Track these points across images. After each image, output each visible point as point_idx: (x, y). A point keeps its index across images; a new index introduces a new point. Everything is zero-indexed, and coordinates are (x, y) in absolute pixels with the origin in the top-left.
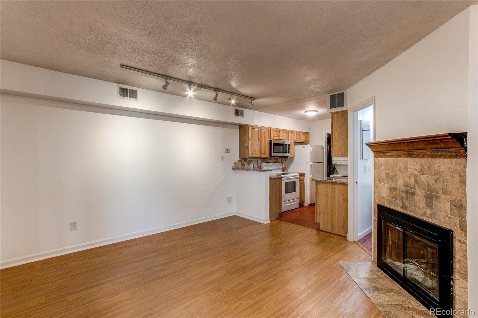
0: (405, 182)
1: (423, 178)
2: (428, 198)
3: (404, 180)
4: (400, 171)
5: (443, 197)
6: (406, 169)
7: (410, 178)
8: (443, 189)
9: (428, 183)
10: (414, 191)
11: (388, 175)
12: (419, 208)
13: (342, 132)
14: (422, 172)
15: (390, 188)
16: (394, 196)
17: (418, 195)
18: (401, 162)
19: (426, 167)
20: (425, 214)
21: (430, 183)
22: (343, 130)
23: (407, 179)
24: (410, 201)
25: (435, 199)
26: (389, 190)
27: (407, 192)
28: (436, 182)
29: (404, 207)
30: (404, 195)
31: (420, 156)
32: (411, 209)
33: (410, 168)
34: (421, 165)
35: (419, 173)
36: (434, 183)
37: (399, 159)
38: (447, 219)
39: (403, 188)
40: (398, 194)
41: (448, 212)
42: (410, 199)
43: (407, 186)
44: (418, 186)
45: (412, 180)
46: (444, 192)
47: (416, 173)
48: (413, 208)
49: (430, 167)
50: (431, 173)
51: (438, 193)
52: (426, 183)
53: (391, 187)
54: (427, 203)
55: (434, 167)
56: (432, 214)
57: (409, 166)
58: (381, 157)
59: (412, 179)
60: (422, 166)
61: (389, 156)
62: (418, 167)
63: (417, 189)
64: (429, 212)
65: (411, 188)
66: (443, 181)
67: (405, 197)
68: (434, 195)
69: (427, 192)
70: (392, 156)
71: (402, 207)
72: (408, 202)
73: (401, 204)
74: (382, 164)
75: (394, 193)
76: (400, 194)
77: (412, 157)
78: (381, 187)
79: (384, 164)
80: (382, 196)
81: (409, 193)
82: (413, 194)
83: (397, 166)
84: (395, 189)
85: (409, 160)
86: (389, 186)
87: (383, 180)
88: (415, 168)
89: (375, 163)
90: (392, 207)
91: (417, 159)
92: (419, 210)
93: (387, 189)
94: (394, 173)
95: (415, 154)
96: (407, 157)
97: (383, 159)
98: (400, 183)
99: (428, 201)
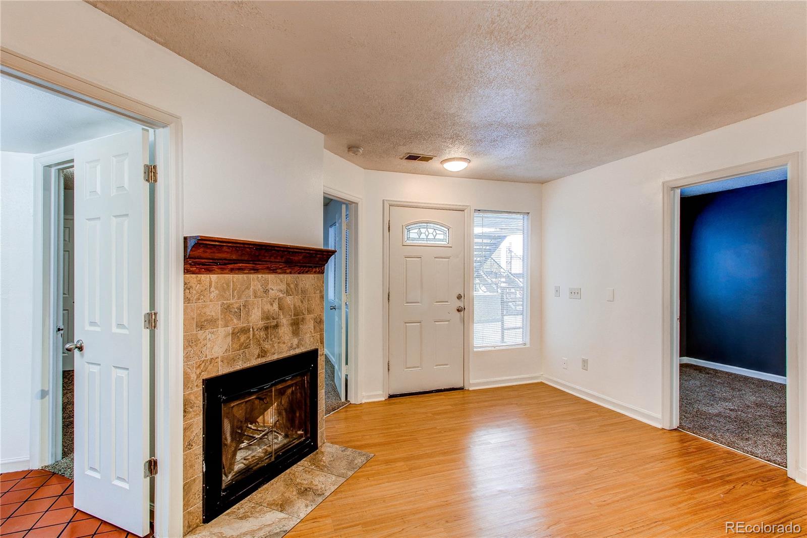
0: (263, 312)
1: (289, 300)
2: (294, 324)
3: (262, 309)
4: (255, 297)
5: (308, 317)
6: (266, 291)
7: (272, 305)
8: (308, 308)
9: (294, 306)
10: (277, 322)
11: (227, 309)
14: (288, 293)
15: (232, 333)
16: (243, 344)
17: (283, 326)
18: (256, 281)
19: (292, 286)
20: (292, 347)
21: (297, 305)
23: (267, 307)
24: (272, 340)
25: (302, 323)
27: (266, 328)
28: (302, 302)
29: (263, 353)
30: (262, 334)
31: (288, 271)
32: (273, 350)
33: (273, 290)
34: (287, 284)
35: (285, 295)
36: (300, 304)
37: (255, 276)
38: (311, 339)
39: (261, 324)
40: (251, 338)
41: (313, 331)
42: (273, 336)
43: (268, 318)
44: (283, 314)
45: (276, 306)
47: (281, 295)
48: (276, 348)
49: (297, 285)
50: (298, 293)
51: (303, 314)
52: (292, 307)
53: (236, 330)
54: (293, 332)
55: (301, 285)
56: (298, 343)
57: (269, 286)
59: (274, 305)
60: (288, 285)
61: (232, 271)
62: (283, 287)
63: (282, 317)
64: (295, 342)
65: (274, 319)
66: (308, 300)
67: (265, 336)
68: (300, 317)
69: (293, 318)
70: (241, 270)
71: (258, 357)
72: (269, 341)
73: (257, 352)
74: (210, 286)
75: (243, 338)
76: (254, 335)
77: (276, 273)
78: (205, 339)
79: (216, 288)
80: (209, 357)
81: (270, 327)
82: (277, 326)
83: (248, 288)
84: (245, 331)
85: (271, 277)
86: (230, 329)
87: (213, 322)
88: (279, 287)
89: (187, 287)
90: (239, 366)
91: (281, 276)
92: (285, 345)
93: (226, 336)
94: (242, 302)
95: (281, 268)
96: (269, 273)
97: (214, 277)
98: (255, 318)
99: (294, 329)
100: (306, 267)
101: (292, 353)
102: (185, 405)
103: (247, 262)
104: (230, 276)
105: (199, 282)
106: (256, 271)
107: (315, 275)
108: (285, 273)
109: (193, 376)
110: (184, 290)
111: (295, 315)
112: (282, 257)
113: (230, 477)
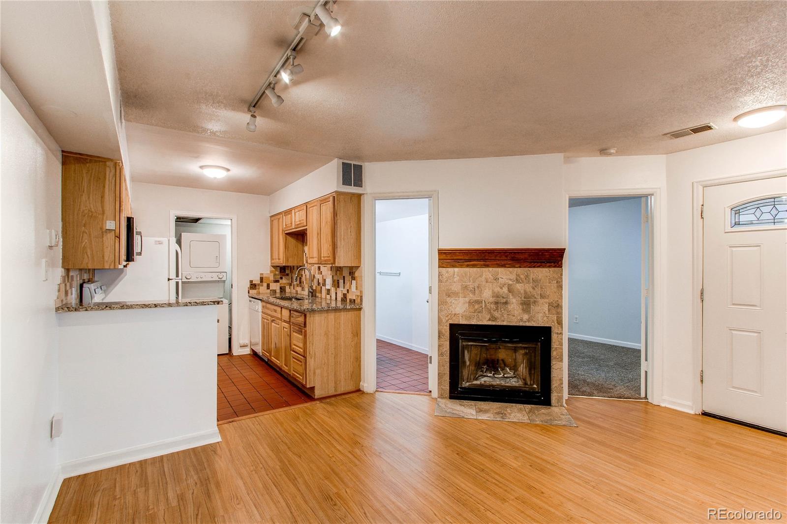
0: (493, 292)
1: (519, 286)
2: (525, 304)
3: (493, 290)
4: (487, 282)
5: (541, 301)
6: (496, 279)
7: (501, 288)
8: (541, 294)
9: (525, 291)
10: (507, 301)
11: (465, 288)
12: (514, 316)
13: (351, 226)
14: (518, 281)
15: (469, 302)
16: (477, 310)
17: (513, 303)
18: (487, 272)
19: (522, 276)
20: (521, 320)
21: (528, 290)
22: (352, 223)
23: (497, 289)
24: (501, 311)
25: (533, 304)
26: (467, 305)
27: (496, 303)
28: (534, 289)
29: (493, 318)
30: (493, 306)
31: (517, 266)
32: (503, 319)
33: (502, 278)
34: (516, 275)
35: (515, 283)
36: (531, 290)
37: (486, 269)
38: (545, 318)
39: (492, 300)
40: (483, 307)
41: (547, 312)
42: (502, 309)
43: (497, 297)
44: (512, 295)
45: (505, 290)
46: (542, 297)
47: (511, 282)
48: (506, 317)
49: (527, 276)
50: (529, 282)
51: (535, 298)
52: (522, 291)
53: (472, 301)
54: (523, 310)
55: (532, 276)
56: (529, 318)
57: (499, 276)
58: (453, 266)
59: (504, 288)
60: (518, 275)
61: (468, 266)
62: (513, 277)
63: (511, 297)
64: (526, 317)
65: (503, 298)
66: (542, 288)
67: (495, 308)
68: (532, 300)
69: (523, 299)
70: (474, 266)
71: (489, 320)
72: (499, 312)
73: (488, 317)
74: (454, 275)
75: (476, 307)
76: (485, 306)
77: (505, 267)
78: (451, 302)
79: (458, 275)
80: (453, 313)
81: (500, 302)
82: (506, 303)
83: (481, 276)
84: (479, 302)
85: (500, 270)
86: (467, 300)
87: (456, 294)
88: (508, 277)
89: (440, 274)
90: (474, 322)
91: (511, 269)
92: (514, 318)
93: (464, 303)
94: (476, 285)
95: (509, 264)
96: (498, 267)
97: (456, 270)
98: (487, 295)
99: (525, 307)
100: (538, 262)
101: (521, 324)
102: (439, 334)
103: (478, 260)
104: (467, 269)
105: (447, 272)
106: (487, 266)
107: (550, 269)
108: (515, 267)
109: (444, 320)
110: (439, 276)
111: (525, 298)
112: (506, 256)
113: (468, 384)
